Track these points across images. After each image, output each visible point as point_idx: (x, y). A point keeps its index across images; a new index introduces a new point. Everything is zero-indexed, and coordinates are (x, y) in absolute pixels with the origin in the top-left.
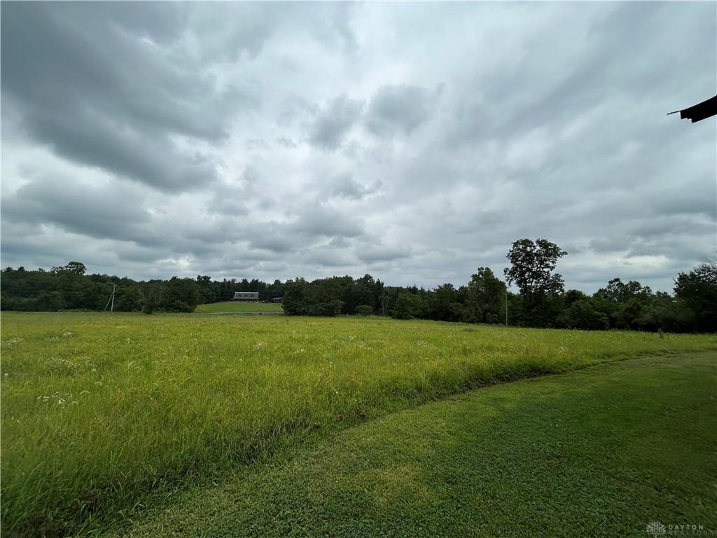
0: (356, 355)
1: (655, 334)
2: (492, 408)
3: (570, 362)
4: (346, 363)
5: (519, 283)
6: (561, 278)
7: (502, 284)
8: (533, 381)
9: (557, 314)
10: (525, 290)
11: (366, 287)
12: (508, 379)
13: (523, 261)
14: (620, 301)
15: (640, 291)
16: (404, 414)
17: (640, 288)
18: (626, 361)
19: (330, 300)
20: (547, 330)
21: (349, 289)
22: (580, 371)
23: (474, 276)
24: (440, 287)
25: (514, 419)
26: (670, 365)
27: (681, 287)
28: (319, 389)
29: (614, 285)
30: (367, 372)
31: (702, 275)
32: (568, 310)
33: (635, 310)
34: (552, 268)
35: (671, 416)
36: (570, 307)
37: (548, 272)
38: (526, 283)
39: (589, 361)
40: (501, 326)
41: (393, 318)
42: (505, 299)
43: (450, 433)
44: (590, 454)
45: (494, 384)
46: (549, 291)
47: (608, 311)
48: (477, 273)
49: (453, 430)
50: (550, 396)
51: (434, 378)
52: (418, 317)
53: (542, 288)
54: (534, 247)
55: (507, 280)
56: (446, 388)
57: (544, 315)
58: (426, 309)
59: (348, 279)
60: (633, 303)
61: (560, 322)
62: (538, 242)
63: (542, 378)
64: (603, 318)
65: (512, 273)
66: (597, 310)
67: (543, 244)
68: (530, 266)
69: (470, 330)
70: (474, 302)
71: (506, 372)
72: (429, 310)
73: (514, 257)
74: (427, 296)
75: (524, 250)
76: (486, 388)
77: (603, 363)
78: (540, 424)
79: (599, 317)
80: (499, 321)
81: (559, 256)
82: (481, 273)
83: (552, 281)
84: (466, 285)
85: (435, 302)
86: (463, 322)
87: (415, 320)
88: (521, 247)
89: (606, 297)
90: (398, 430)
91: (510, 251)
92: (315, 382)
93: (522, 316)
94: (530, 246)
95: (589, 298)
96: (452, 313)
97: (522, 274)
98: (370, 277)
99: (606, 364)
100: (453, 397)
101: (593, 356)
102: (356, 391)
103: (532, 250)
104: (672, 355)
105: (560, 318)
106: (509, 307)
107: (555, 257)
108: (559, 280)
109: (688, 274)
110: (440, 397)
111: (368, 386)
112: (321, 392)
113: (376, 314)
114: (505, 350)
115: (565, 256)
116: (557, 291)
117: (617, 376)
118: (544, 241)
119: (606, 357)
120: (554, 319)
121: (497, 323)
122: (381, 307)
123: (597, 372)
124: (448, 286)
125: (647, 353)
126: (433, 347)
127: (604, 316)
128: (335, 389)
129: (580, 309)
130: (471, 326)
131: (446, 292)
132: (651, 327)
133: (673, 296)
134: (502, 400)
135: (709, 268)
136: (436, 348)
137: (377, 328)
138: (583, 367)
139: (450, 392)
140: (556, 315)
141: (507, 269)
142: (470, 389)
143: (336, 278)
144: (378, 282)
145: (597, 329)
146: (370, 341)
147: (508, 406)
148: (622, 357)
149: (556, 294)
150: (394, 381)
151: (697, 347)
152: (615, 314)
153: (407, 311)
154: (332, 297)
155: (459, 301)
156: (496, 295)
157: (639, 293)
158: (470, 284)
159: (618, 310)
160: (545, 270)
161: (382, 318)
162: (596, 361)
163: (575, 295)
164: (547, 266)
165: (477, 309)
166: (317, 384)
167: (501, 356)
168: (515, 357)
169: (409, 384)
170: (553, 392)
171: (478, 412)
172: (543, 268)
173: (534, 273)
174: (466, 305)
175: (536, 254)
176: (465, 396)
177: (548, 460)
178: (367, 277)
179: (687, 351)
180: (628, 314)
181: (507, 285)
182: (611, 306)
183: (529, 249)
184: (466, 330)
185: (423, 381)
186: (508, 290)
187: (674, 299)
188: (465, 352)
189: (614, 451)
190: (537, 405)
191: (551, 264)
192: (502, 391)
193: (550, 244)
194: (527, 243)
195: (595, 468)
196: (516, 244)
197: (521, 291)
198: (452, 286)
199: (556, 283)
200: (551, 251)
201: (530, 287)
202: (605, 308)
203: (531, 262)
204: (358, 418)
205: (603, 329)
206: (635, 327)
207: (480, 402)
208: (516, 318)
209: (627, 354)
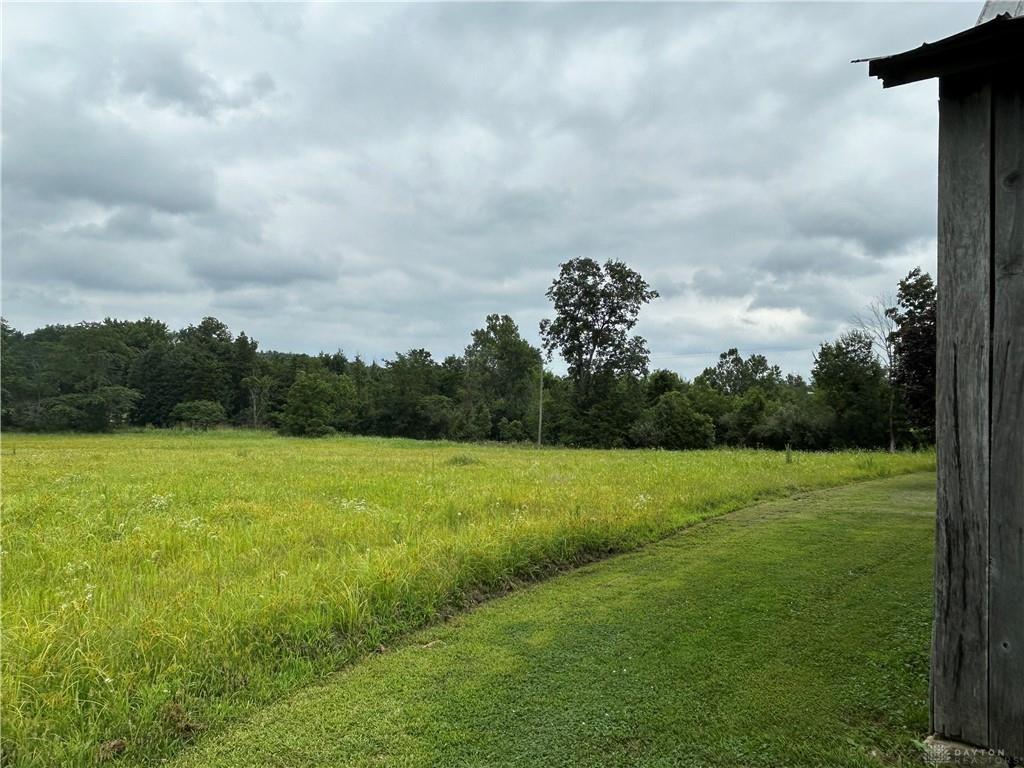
0: (172, 552)
1: (780, 453)
2: (504, 650)
3: (652, 524)
4: (140, 578)
5: (567, 353)
6: (645, 346)
7: (535, 355)
8: (586, 572)
9: (633, 419)
10: (578, 369)
11: (205, 353)
12: (537, 575)
13: (577, 306)
14: (734, 391)
15: (765, 374)
16: (301, 702)
17: (766, 368)
18: (737, 513)
19: (94, 387)
20: (614, 452)
21: (156, 358)
22: (667, 541)
23: (478, 335)
24: (401, 358)
25: (548, 670)
26: (797, 516)
27: (822, 368)
28: (49, 674)
29: (727, 362)
30: (202, 603)
31: (850, 349)
32: (653, 409)
33: (754, 411)
34: (631, 324)
35: (797, 618)
36: (655, 404)
37: (623, 332)
38: (580, 354)
39: (680, 518)
40: (527, 447)
41: (282, 433)
42: (538, 387)
43: (410, 731)
44: (677, 722)
45: (511, 589)
46: (622, 372)
47: (714, 411)
48: (484, 326)
49: (418, 723)
50: (615, 604)
51: (379, 597)
52: (345, 428)
53: (611, 364)
54: (601, 276)
55: (545, 346)
56: (407, 616)
57: (610, 422)
58: (366, 408)
59: (151, 331)
60: (754, 396)
61: (636, 434)
62: (609, 266)
63: (603, 563)
64: (708, 425)
65: (556, 330)
66: (698, 410)
67: (618, 272)
68: (590, 319)
69: (464, 461)
70: (476, 392)
71: (534, 560)
72: (373, 412)
73: (561, 296)
74: (369, 378)
75: (581, 283)
76: (491, 603)
77: (704, 519)
78: (595, 673)
79: (699, 423)
80: (523, 435)
81: (644, 299)
82: (492, 328)
83: (628, 350)
84: (460, 354)
85: (387, 393)
86: (450, 438)
87: (339, 437)
88: (576, 275)
89: (714, 384)
90: (284, 751)
91: (555, 283)
92: (34, 656)
93: (570, 423)
94: (594, 275)
95: (687, 386)
96: (426, 419)
97: (574, 335)
98: (219, 326)
99: (708, 522)
100: (421, 635)
101: (689, 508)
102: (169, 661)
103: (596, 284)
104: (801, 495)
105: (638, 428)
106: (546, 405)
107: (636, 300)
108: (641, 349)
109: (834, 346)
110: (392, 640)
111: (204, 643)
112: (54, 684)
113: (235, 425)
114: (536, 509)
115: (653, 301)
116: (636, 372)
117: (723, 546)
118: (619, 265)
119: (708, 508)
120: (627, 429)
121: (519, 439)
122: (247, 404)
123: (695, 541)
124: (420, 356)
125: (768, 493)
126: (380, 512)
127: (708, 421)
128: (101, 672)
129: (671, 409)
130: (466, 450)
131: (414, 366)
132: (775, 443)
133: (808, 383)
134: (525, 627)
135: (860, 337)
136: (386, 513)
137: (235, 465)
138: (672, 533)
139: (416, 623)
140: (632, 421)
141: (547, 322)
142: (460, 608)
143: (113, 327)
144: (242, 340)
145: (696, 447)
146: (215, 507)
147: (537, 640)
148: (732, 505)
149: (633, 379)
150: (279, 618)
151: (835, 476)
152: (726, 418)
153: (320, 415)
154: (103, 379)
155: (442, 391)
156: (521, 377)
157: (763, 377)
158: (469, 352)
159: (730, 410)
160: (618, 327)
161: (250, 433)
162: (693, 517)
163: (665, 381)
164: (622, 320)
165: (480, 410)
166: (41, 659)
167: (528, 523)
168: (554, 525)
169: (317, 619)
170: (620, 593)
171: (476, 665)
172: (614, 323)
173: (597, 333)
174: (458, 401)
175: (604, 294)
176: (449, 629)
177: (607, 751)
178: (210, 326)
179: (822, 486)
180: (744, 417)
181: (544, 356)
182: (721, 401)
183: (590, 280)
184: (455, 461)
185: (354, 606)
186: (544, 367)
187: (809, 389)
188: (454, 519)
189: (714, 707)
190: (591, 630)
191: (629, 316)
192: (526, 606)
193: (630, 274)
194: (587, 266)
195: (685, 751)
196: (566, 268)
197: (571, 370)
198: (428, 354)
199: (635, 357)
200: (630, 288)
201: (588, 362)
202: (712, 406)
203: (592, 311)
204: (173, 737)
205: (704, 447)
206: (754, 442)
207: (481, 639)
208: (558, 428)
209: (739, 499)
